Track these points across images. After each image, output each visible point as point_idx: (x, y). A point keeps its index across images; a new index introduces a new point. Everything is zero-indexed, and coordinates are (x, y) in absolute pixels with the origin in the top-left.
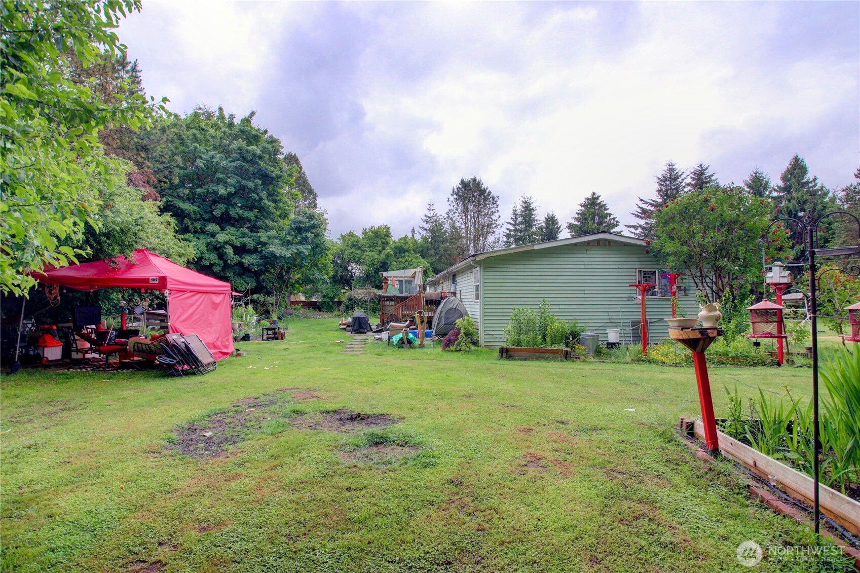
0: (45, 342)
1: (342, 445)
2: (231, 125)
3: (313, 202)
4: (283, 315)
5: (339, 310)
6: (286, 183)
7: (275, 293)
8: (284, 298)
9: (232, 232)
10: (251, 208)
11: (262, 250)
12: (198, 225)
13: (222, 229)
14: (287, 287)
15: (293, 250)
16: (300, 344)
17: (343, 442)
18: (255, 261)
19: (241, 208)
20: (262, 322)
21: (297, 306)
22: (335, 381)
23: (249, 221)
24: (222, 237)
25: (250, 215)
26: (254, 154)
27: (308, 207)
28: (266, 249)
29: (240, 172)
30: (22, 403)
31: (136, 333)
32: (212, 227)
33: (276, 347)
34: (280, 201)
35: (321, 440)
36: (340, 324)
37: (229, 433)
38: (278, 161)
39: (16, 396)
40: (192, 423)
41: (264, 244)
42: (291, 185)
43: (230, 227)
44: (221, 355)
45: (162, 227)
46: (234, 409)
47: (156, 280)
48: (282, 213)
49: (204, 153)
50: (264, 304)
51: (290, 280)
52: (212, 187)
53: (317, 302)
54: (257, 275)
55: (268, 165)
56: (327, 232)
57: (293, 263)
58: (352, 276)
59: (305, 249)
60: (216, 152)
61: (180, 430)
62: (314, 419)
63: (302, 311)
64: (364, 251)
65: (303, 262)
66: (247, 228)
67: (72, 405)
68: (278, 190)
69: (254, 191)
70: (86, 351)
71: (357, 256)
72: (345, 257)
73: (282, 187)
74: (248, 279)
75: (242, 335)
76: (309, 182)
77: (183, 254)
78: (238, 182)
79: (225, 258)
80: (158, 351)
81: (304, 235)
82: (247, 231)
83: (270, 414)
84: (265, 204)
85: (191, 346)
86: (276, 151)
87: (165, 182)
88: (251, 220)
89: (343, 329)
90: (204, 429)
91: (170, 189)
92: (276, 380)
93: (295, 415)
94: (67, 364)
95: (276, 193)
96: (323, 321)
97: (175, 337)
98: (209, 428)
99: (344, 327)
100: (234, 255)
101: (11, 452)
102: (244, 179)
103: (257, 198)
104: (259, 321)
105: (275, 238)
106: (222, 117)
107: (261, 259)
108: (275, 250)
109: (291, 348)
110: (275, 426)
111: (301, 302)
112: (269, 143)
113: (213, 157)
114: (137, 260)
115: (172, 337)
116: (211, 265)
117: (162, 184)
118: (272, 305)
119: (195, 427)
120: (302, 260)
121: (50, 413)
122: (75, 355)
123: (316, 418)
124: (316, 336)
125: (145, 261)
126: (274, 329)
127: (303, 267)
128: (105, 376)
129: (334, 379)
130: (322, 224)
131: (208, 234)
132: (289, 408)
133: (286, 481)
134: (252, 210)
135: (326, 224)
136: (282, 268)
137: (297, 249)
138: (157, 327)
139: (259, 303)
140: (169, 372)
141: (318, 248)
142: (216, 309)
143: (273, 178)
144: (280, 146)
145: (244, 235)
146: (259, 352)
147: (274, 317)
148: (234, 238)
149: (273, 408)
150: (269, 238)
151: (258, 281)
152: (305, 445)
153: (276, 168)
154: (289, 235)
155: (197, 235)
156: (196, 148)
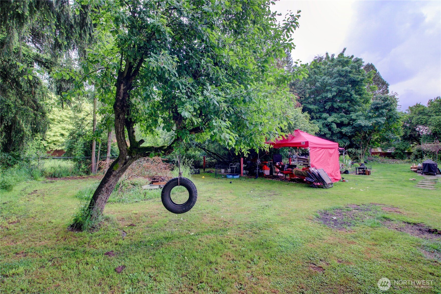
0: (264, 168)
1: (424, 246)
2: (333, 59)
3: (386, 89)
4: (367, 161)
5: (409, 158)
6: (367, 82)
7: (361, 147)
8: (367, 150)
9: (335, 116)
10: (346, 101)
11: (353, 124)
12: (318, 115)
13: (330, 115)
14: (369, 144)
15: (373, 121)
16: (382, 178)
17: (423, 244)
18: (349, 130)
19: (339, 102)
20: (355, 164)
21: (376, 155)
22: (412, 205)
23: (344, 108)
24: (330, 119)
25: (345, 105)
26: (346, 71)
27: (382, 94)
28: (356, 122)
29: (339, 83)
30: (261, 190)
31: (295, 166)
32: (325, 115)
33: (365, 179)
34: (363, 94)
35: (406, 239)
36: (412, 168)
37: (345, 220)
38: (361, 71)
39: (259, 187)
40: (326, 211)
41: (354, 120)
42: (370, 83)
43: (334, 114)
44: (334, 180)
45: (304, 119)
46: (346, 209)
47: (304, 143)
48: (364, 101)
49: (319, 79)
50: (355, 154)
51: (372, 140)
52: (324, 95)
53: (391, 153)
54: (350, 138)
55: (355, 75)
56: (398, 107)
57: (373, 130)
58: (419, 135)
59: (382, 120)
60: (326, 76)
61: (320, 212)
62: (399, 225)
63: (380, 158)
64: (430, 116)
65: (381, 128)
66: (343, 112)
67: (277, 193)
68: (362, 87)
69: (347, 92)
70: (278, 173)
71: (424, 120)
72: (413, 122)
73: (365, 86)
74: (345, 141)
75: (344, 170)
76: (382, 78)
77: (313, 130)
78: (338, 89)
79: (332, 130)
80: (305, 175)
81: (380, 111)
82: (343, 114)
83: (368, 216)
84: (354, 97)
85: (320, 174)
86: (360, 66)
87: (303, 98)
88: (346, 107)
89: (415, 171)
90: (332, 215)
91: (304, 100)
92: (368, 198)
93: (385, 220)
94: (272, 177)
95: (361, 90)
96: (397, 165)
97: (313, 169)
98: (335, 215)
99: (416, 170)
100: (337, 128)
101: (262, 206)
102: (341, 86)
103: (349, 95)
104: (352, 164)
105: (361, 115)
106: (327, 57)
107: (352, 129)
108: (361, 123)
109: (375, 180)
110: (373, 223)
111: (379, 153)
112: (355, 63)
113: (324, 79)
114: (296, 135)
115: (312, 169)
116: (325, 134)
117: (301, 98)
118: (360, 154)
119: (327, 213)
120: (380, 126)
121: (270, 195)
122: (274, 174)
123: (400, 225)
124: (393, 174)
125: (298, 135)
126: (363, 168)
127: (380, 131)
128: (285, 183)
129: (411, 203)
130: (394, 102)
131: (323, 119)
132: (380, 215)
133: (384, 255)
134: (346, 102)
135: (397, 101)
136: (366, 133)
137: (376, 121)
138: (302, 164)
139: (352, 153)
140: (311, 185)
141: (392, 118)
142: (331, 156)
143: (358, 82)
144: (362, 62)
145: (342, 117)
146: (355, 181)
147: (362, 162)
148: (336, 119)
149: (370, 213)
150: (357, 116)
151: (350, 141)
152: (395, 239)
153: (360, 75)
154: (370, 112)
155: (318, 120)
156: (316, 77)
